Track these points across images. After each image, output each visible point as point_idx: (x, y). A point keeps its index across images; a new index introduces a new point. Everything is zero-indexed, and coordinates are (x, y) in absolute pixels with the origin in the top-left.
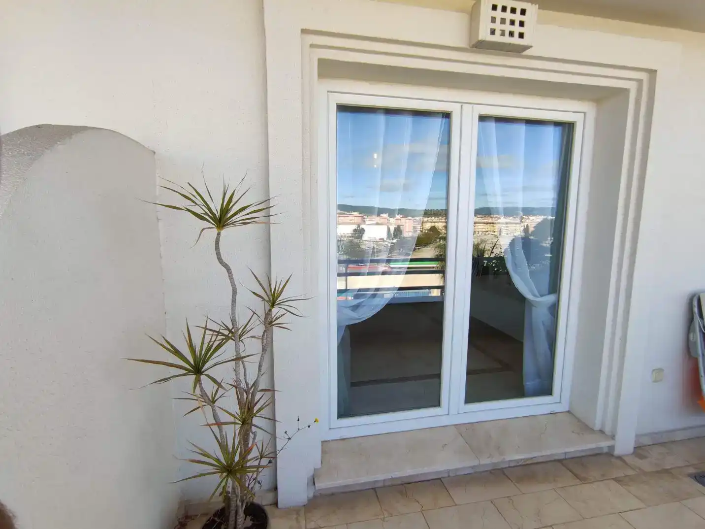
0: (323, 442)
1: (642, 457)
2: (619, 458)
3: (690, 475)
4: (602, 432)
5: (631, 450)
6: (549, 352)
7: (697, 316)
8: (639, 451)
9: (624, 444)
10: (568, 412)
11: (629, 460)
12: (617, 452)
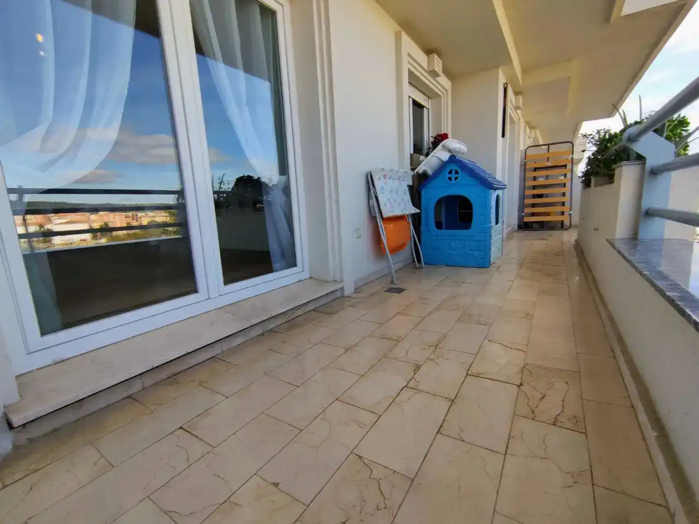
0: (17, 377)
1: (359, 292)
2: (348, 297)
3: (385, 291)
4: (334, 281)
5: (353, 291)
6: (289, 233)
7: (371, 186)
8: (357, 290)
9: (349, 290)
10: (310, 278)
11: (353, 296)
12: (346, 294)
